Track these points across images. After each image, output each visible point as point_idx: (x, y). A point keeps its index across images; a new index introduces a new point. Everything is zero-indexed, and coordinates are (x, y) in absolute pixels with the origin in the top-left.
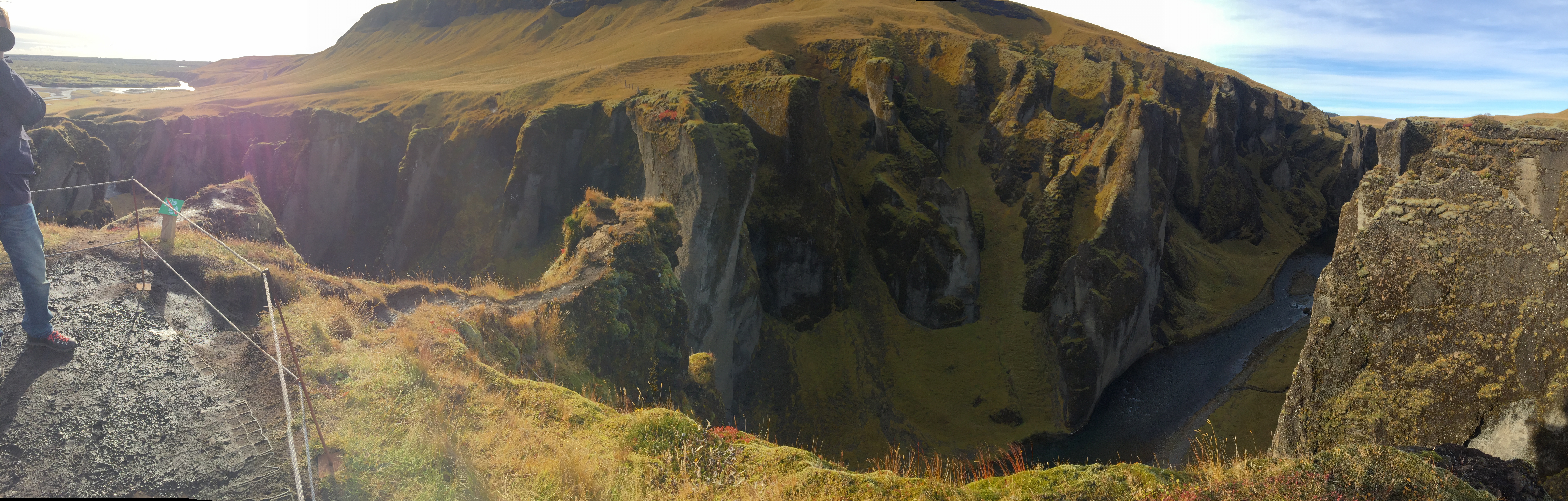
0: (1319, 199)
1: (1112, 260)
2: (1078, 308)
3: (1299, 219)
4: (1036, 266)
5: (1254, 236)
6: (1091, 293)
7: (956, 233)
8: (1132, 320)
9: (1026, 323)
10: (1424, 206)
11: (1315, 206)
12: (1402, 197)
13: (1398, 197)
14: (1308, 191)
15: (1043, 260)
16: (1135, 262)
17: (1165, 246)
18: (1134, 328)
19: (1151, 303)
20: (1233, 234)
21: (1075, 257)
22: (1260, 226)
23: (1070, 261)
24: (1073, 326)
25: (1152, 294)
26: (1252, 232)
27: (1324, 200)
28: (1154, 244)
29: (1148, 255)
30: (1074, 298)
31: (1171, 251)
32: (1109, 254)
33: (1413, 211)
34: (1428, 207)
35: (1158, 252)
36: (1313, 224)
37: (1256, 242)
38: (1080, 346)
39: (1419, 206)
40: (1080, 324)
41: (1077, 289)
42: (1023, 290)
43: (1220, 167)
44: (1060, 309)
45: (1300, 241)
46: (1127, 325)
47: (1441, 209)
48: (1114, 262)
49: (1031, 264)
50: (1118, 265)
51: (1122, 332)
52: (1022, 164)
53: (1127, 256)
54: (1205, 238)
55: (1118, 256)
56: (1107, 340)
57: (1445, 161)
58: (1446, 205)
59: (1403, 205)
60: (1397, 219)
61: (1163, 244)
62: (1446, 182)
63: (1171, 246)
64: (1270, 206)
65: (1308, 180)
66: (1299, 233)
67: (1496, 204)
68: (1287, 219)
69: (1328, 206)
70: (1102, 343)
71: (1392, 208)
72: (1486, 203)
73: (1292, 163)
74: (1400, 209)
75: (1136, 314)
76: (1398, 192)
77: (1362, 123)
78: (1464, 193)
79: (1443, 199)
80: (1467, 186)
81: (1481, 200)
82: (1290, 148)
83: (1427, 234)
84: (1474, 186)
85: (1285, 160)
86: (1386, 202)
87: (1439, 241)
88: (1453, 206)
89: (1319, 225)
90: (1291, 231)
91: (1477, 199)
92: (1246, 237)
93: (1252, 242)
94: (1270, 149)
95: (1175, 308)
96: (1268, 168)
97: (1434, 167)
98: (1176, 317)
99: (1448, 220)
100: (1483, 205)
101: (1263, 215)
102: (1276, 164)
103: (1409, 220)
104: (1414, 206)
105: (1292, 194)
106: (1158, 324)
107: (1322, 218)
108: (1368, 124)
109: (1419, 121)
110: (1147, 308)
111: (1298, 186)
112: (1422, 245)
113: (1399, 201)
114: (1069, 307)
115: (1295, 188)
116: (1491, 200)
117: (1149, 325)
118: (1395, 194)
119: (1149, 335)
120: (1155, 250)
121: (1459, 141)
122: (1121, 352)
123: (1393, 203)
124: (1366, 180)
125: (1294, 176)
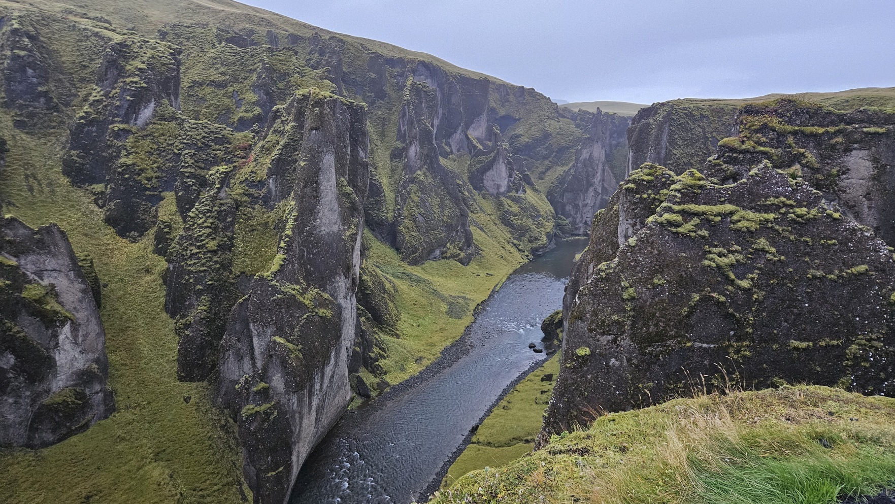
0: (545, 207)
1: (298, 296)
2: (259, 364)
3: (519, 232)
4: (190, 320)
5: (462, 254)
6: (275, 342)
8: (328, 370)
9: (188, 399)
11: (539, 216)
13: (675, 203)
14: (530, 196)
15: (199, 310)
16: (326, 296)
17: (360, 274)
18: (331, 381)
19: (349, 346)
20: (438, 252)
21: (247, 299)
22: (469, 242)
23: (241, 304)
24: (255, 389)
25: (349, 334)
26: (461, 249)
27: (551, 208)
28: (346, 270)
29: (342, 283)
30: (252, 354)
31: (366, 278)
32: (292, 289)
33: (696, 221)
34: (715, 216)
35: (354, 282)
36: (536, 239)
37: (465, 262)
38: (267, 414)
40: (266, 385)
41: (255, 340)
42: (173, 355)
43: (419, 172)
44: (237, 371)
45: (518, 259)
46: (322, 377)
47: (735, 218)
48: (301, 299)
49: (182, 317)
50: (306, 302)
51: (317, 387)
52: (145, 181)
53: (316, 290)
54: (403, 260)
55: (305, 291)
56: (300, 401)
57: (737, 157)
58: (742, 213)
59: (682, 212)
60: (674, 230)
61: (358, 270)
62: (741, 184)
63: (364, 272)
64: (481, 217)
65: (530, 184)
66: (520, 250)
67: (814, 211)
68: (503, 233)
69: (556, 216)
70: (295, 405)
71: (667, 216)
72: (799, 211)
73: (509, 163)
74: (678, 218)
75: (332, 361)
76: (676, 196)
77: (604, 110)
78: (766, 198)
79: (737, 205)
80: (770, 189)
81: (791, 206)
82: (506, 145)
83: (714, 250)
84: (781, 188)
85: (501, 161)
86: (658, 209)
87: (731, 259)
88: (750, 214)
89: (544, 239)
90: (509, 247)
91: (785, 205)
92: (453, 256)
93: (461, 261)
94: (480, 147)
95: (375, 349)
96: (478, 170)
97: (721, 165)
98: (377, 360)
99: (744, 232)
100: (794, 213)
101: (473, 229)
102: (489, 167)
103: (690, 231)
104: (696, 214)
105: (509, 201)
106: (357, 371)
107: (548, 231)
108: (611, 111)
109: (686, 106)
110: (344, 354)
111: (517, 191)
112: (707, 262)
113: (676, 208)
114: (247, 365)
115: (513, 194)
116: (805, 206)
117: (347, 374)
118: (671, 199)
119: (348, 387)
120: (350, 279)
121: (757, 131)
122: (317, 414)
123: (669, 210)
124: (629, 182)
125: (512, 179)
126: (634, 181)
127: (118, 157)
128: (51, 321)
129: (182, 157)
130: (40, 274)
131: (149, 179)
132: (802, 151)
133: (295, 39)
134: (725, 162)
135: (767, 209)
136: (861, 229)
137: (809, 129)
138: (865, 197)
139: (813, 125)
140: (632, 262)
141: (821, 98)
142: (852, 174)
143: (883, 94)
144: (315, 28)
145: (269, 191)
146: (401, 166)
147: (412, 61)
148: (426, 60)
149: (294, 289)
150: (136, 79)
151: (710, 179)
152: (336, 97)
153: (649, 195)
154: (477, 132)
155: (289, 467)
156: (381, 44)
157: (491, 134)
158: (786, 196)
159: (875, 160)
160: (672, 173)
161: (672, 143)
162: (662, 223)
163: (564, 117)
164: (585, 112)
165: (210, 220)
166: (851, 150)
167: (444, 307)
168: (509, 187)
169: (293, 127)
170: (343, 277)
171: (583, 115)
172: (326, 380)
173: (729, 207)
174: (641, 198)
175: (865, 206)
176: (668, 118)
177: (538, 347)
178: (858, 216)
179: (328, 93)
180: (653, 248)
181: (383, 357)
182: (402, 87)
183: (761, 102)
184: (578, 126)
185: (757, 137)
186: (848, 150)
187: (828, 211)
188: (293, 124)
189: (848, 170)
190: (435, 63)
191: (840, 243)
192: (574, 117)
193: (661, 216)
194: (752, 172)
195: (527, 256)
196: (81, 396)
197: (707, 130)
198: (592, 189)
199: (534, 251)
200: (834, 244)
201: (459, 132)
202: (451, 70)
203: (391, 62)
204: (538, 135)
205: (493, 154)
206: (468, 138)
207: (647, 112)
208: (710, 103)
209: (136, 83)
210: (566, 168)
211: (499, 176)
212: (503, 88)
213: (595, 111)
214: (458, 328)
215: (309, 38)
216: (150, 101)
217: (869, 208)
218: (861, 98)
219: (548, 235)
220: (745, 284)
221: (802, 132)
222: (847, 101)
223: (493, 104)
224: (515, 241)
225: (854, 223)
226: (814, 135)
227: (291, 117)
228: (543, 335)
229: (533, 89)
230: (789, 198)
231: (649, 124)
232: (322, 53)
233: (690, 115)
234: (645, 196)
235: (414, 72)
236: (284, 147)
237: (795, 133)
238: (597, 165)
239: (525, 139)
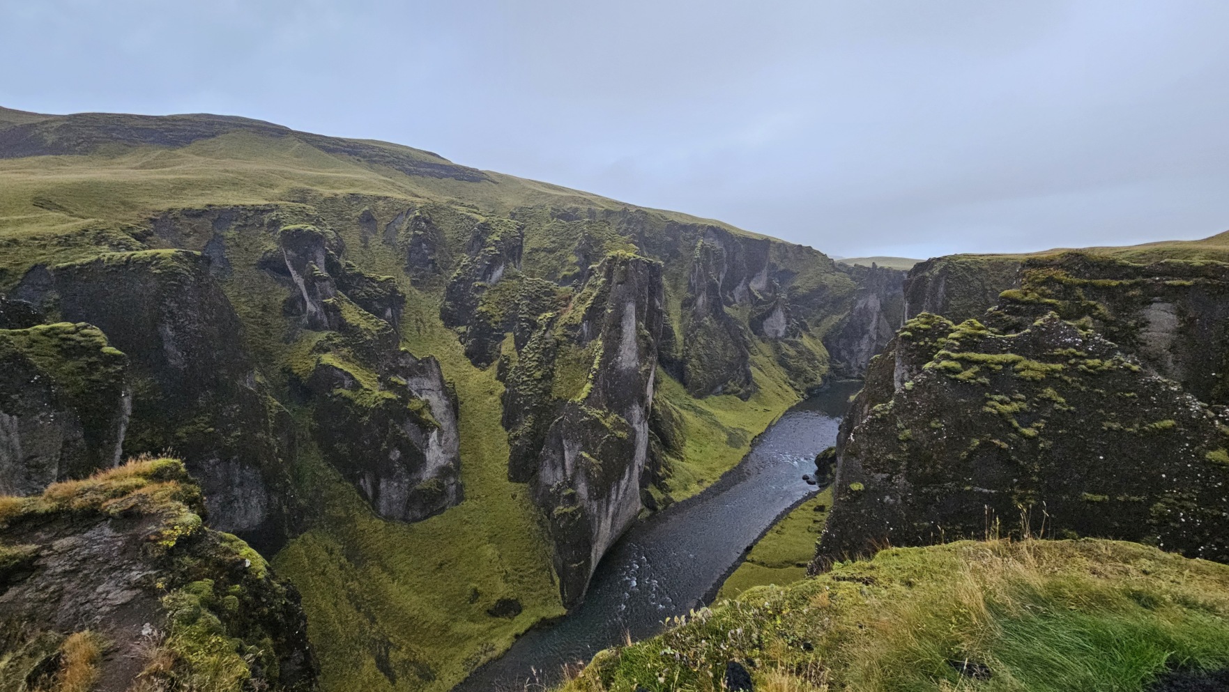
0: (820, 351)
1: (601, 420)
2: (569, 473)
3: (795, 374)
4: (519, 432)
5: (742, 391)
6: (581, 456)
7: (427, 405)
8: (623, 483)
9: (514, 496)
10: (992, 363)
11: (814, 359)
12: (958, 352)
13: (954, 351)
14: (806, 341)
15: (526, 425)
16: (623, 420)
17: (652, 404)
18: (625, 493)
19: (640, 464)
20: (720, 388)
21: (562, 420)
22: (748, 379)
23: (557, 423)
24: (564, 494)
25: (641, 454)
26: (741, 386)
27: (826, 352)
28: (642, 399)
29: (637, 411)
30: (564, 464)
31: (656, 407)
32: (596, 413)
33: (976, 368)
34: (997, 364)
35: (647, 411)
36: (812, 380)
37: (745, 398)
38: (573, 515)
39: (984, 361)
40: (572, 491)
41: (566, 453)
42: (506, 460)
43: (705, 318)
44: (551, 477)
45: (794, 398)
46: (618, 489)
47: (1018, 367)
48: (603, 422)
49: (514, 431)
50: (608, 425)
51: (614, 497)
52: (493, 325)
53: (616, 415)
54: (689, 393)
55: (606, 416)
56: (599, 507)
57: (1020, 308)
58: (1026, 362)
59: (961, 360)
60: (953, 376)
61: (650, 401)
62: (1025, 334)
63: (656, 403)
64: (760, 359)
65: (807, 330)
66: (796, 390)
67: (1108, 363)
68: (780, 373)
69: (831, 360)
70: (595, 510)
71: (944, 363)
72: (1090, 362)
73: (787, 311)
74: (958, 366)
75: (627, 477)
76: (954, 345)
77: (879, 265)
78: (1055, 347)
79: (1021, 355)
80: (1058, 340)
81: (1082, 357)
82: (784, 296)
83: (996, 397)
84: (1070, 339)
85: (780, 309)
86: (936, 356)
87: (1015, 406)
88: (1035, 364)
89: (819, 380)
90: (785, 387)
91: (1075, 356)
92: (735, 392)
93: (741, 397)
94: (760, 297)
95: (663, 469)
96: (758, 317)
97: (1002, 316)
98: (664, 479)
99: (1028, 381)
100: (1085, 364)
101: (752, 369)
102: (769, 314)
103: (969, 378)
104: (977, 362)
105: (787, 346)
106: (646, 487)
107: (824, 372)
108: (886, 266)
109: (964, 260)
110: (636, 470)
111: (794, 337)
112: (988, 409)
113: (954, 355)
114: (559, 474)
115: (790, 339)
116: (1098, 358)
117: (638, 488)
118: (950, 347)
119: (639, 500)
120: (644, 409)
121: (1043, 283)
122: (613, 519)
123: (947, 357)
124: (905, 330)
125: (790, 326)
126: (910, 329)
127: (477, 306)
128: (425, 428)
129: (520, 307)
130: (420, 392)
131: (496, 323)
132: (1092, 302)
133: (609, 213)
134: (1006, 313)
135: (1054, 359)
136: (1165, 383)
137: (1101, 282)
138: (1170, 350)
139: (1105, 278)
140: (908, 404)
141: (1114, 251)
142: (1153, 327)
143: (1188, 246)
144: (624, 204)
145: (583, 333)
146: (690, 313)
147: (703, 226)
148: (715, 225)
149: (598, 414)
150: (493, 248)
151: (990, 329)
152: (638, 257)
153: (926, 343)
154: (757, 285)
155: (588, 561)
156: (676, 214)
157: (770, 286)
158: (1075, 348)
159: (1180, 313)
160: (950, 323)
161: (949, 294)
162: (939, 370)
163: (840, 271)
164: (861, 267)
165: (537, 355)
166: (1151, 303)
167: (724, 437)
168: (786, 332)
169: (604, 282)
170: (638, 406)
171: (859, 268)
172: (621, 492)
173: (1011, 356)
174: (918, 346)
175: (1170, 360)
176: (945, 271)
177: (812, 479)
178: (1161, 370)
179: (632, 254)
180: (929, 393)
181: (669, 476)
182: (693, 248)
183: (1045, 256)
184: (853, 279)
185: (1042, 290)
186: (1147, 303)
187: (1125, 363)
188: (604, 279)
189: (1149, 322)
190: (722, 227)
191: (1141, 396)
192: (849, 271)
193: (939, 362)
194: (1037, 323)
195: (803, 395)
196: (440, 485)
197: (986, 282)
198: (866, 336)
199: (809, 391)
200: (1133, 397)
201: (742, 284)
202: (736, 232)
203: (685, 228)
204: (815, 287)
205: (772, 304)
206: (749, 289)
207: (922, 267)
208: (989, 258)
209: (492, 251)
210: (841, 317)
211: (778, 323)
212: (783, 247)
213: (869, 265)
214: (737, 455)
215: (620, 212)
216: (501, 265)
217: (1176, 362)
218: (1160, 252)
219: (823, 377)
220: (1030, 432)
221: (1093, 285)
222: (1144, 254)
223: (773, 261)
224: (792, 382)
225: (1156, 377)
226: (1108, 288)
227: (602, 274)
228: (816, 468)
229: (810, 247)
230: (1078, 349)
231: (924, 278)
232: (629, 223)
233: (968, 269)
234: (922, 343)
235: (704, 235)
236: (596, 297)
237: (1084, 286)
238: (873, 315)
239: (802, 291)
